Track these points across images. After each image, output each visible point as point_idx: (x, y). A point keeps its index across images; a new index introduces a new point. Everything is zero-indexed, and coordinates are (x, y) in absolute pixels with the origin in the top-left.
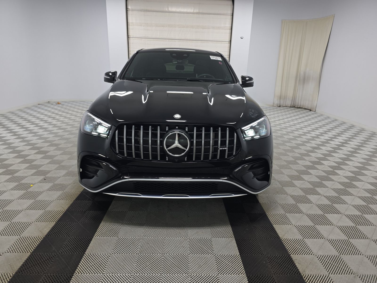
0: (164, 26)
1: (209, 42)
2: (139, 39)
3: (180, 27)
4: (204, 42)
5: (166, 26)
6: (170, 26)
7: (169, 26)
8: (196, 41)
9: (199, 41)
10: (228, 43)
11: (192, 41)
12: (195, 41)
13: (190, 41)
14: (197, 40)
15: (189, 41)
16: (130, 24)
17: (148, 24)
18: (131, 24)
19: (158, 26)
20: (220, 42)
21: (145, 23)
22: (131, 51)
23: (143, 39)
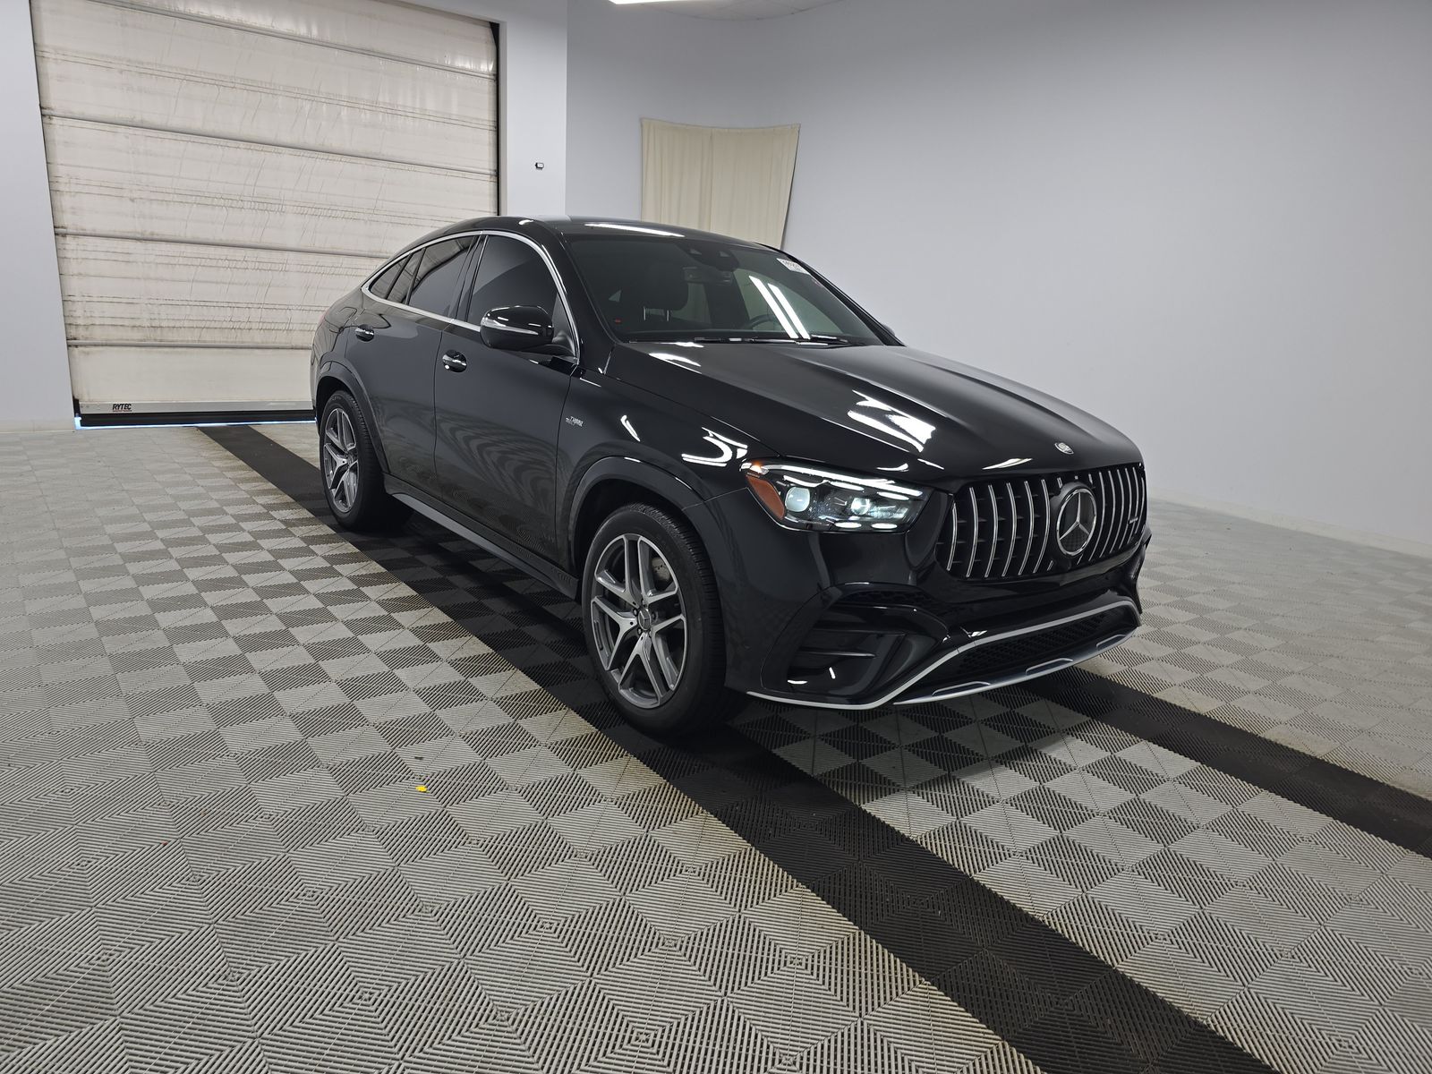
0: (224, 84)
1: (417, 168)
2: (101, 126)
3: (294, 95)
4: (401, 166)
5: (232, 85)
6: (252, 88)
7: (248, 87)
8: (369, 162)
9: (381, 163)
10: (487, 178)
11: (354, 160)
12: (363, 161)
13: (344, 158)
14: (370, 156)
15: (338, 157)
16: (46, 55)
17: (143, 63)
18: (53, 56)
19: (192, 78)
20: (460, 174)
21: (129, 61)
22: (60, 180)
23: (122, 129)
